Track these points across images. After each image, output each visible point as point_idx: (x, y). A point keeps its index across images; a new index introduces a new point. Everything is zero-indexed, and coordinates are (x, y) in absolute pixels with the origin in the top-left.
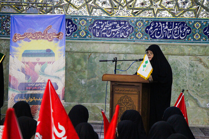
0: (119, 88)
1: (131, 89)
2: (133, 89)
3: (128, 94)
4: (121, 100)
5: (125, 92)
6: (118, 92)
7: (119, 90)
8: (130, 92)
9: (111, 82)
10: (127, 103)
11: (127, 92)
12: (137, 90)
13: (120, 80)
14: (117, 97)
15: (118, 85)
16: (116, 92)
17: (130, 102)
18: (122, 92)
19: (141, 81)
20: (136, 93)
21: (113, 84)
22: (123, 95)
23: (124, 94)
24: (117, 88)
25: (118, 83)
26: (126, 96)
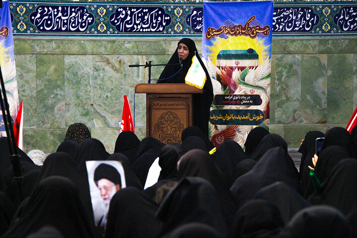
0: (157, 102)
1: (176, 103)
2: (180, 103)
3: (172, 109)
4: (162, 117)
5: (168, 107)
6: (158, 107)
7: (159, 104)
8: (174, 107)
9: (148, 94)
10: (172, 121)
11: (170, 107)
12: (185, 104)
13: (161, 92)
14: (157, 114)
15: (158, 97)
16: (154, 107)
17: (175, 120)
18: (163, 107)
19: (192, 91)
20: (183, 107)
21: (151, 96)
22: (165, 111)
23: (166, 109)
25: (158, 96)
26: (169, 112)
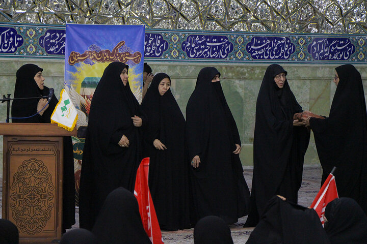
0: (19, 146)
1: (42, 148)
2: (47, 147)
3: (39, 155)
4: (23, 166)
5: (31, 153)
6: (19, 152)
7: (20, 149)
8: (40, 152)
9: (5, 136)
10: (37, 170)
11: (34, 152)
12: (54, 149)
13: (23, 134)
14: (17, 162)
15: (19, 141)
16: (14, 152)
17: (41, 169)
18: (25, 152)
19: (63, 133)
20: (51, 152)
21: (10, 139)
22: (28, 158)
23: (29, 155)
24: (16, 147)
25: (19, 138)
26: (34, 159)
